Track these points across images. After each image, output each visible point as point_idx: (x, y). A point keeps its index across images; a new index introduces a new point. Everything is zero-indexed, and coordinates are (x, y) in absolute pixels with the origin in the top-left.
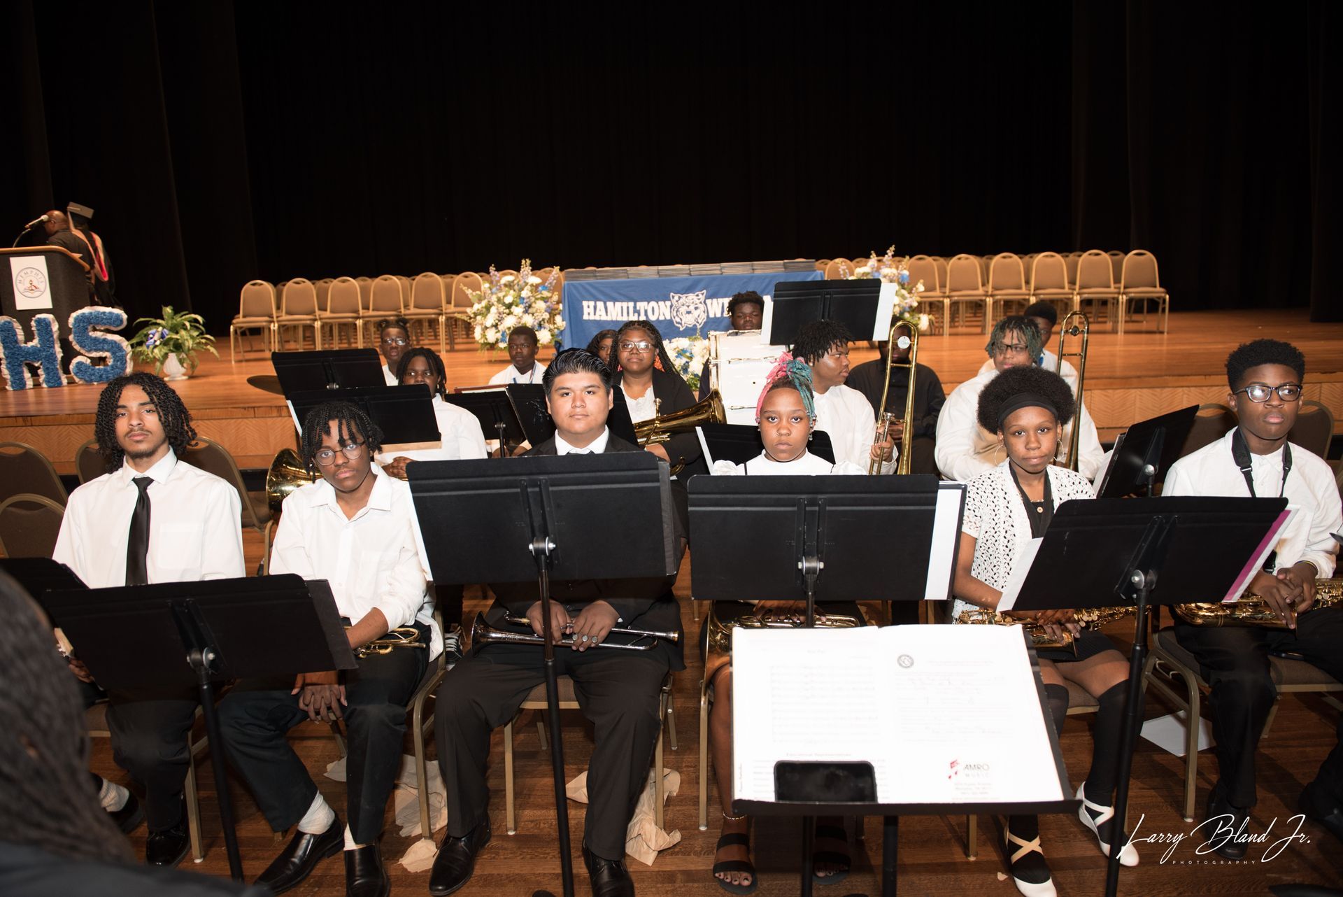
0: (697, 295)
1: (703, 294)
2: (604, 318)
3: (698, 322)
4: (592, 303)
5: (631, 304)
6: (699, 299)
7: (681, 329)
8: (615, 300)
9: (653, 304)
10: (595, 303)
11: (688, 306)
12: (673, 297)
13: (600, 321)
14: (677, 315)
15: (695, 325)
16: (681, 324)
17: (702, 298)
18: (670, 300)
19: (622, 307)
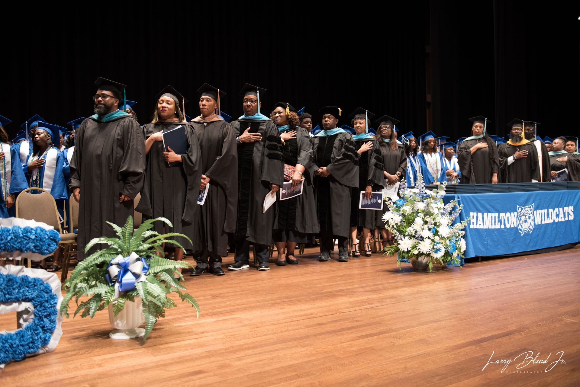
0: (530, 208)
1: (532, 206)
2: (482, 227)
3: (530, 229)
4: (475, 214)
5: (497, 214)
6: (531, 210)
7: (522, 235)
8: (488, 211)
9: (508, 214)
10: (477, 214)
11: (526, 216)
12: (519, 208)
13: (480, 229)
14: (520, 223)
15: (529, 231)
16: (521, 230)
17: (532, 208)
18: (517, 211)
19: (492, 217)
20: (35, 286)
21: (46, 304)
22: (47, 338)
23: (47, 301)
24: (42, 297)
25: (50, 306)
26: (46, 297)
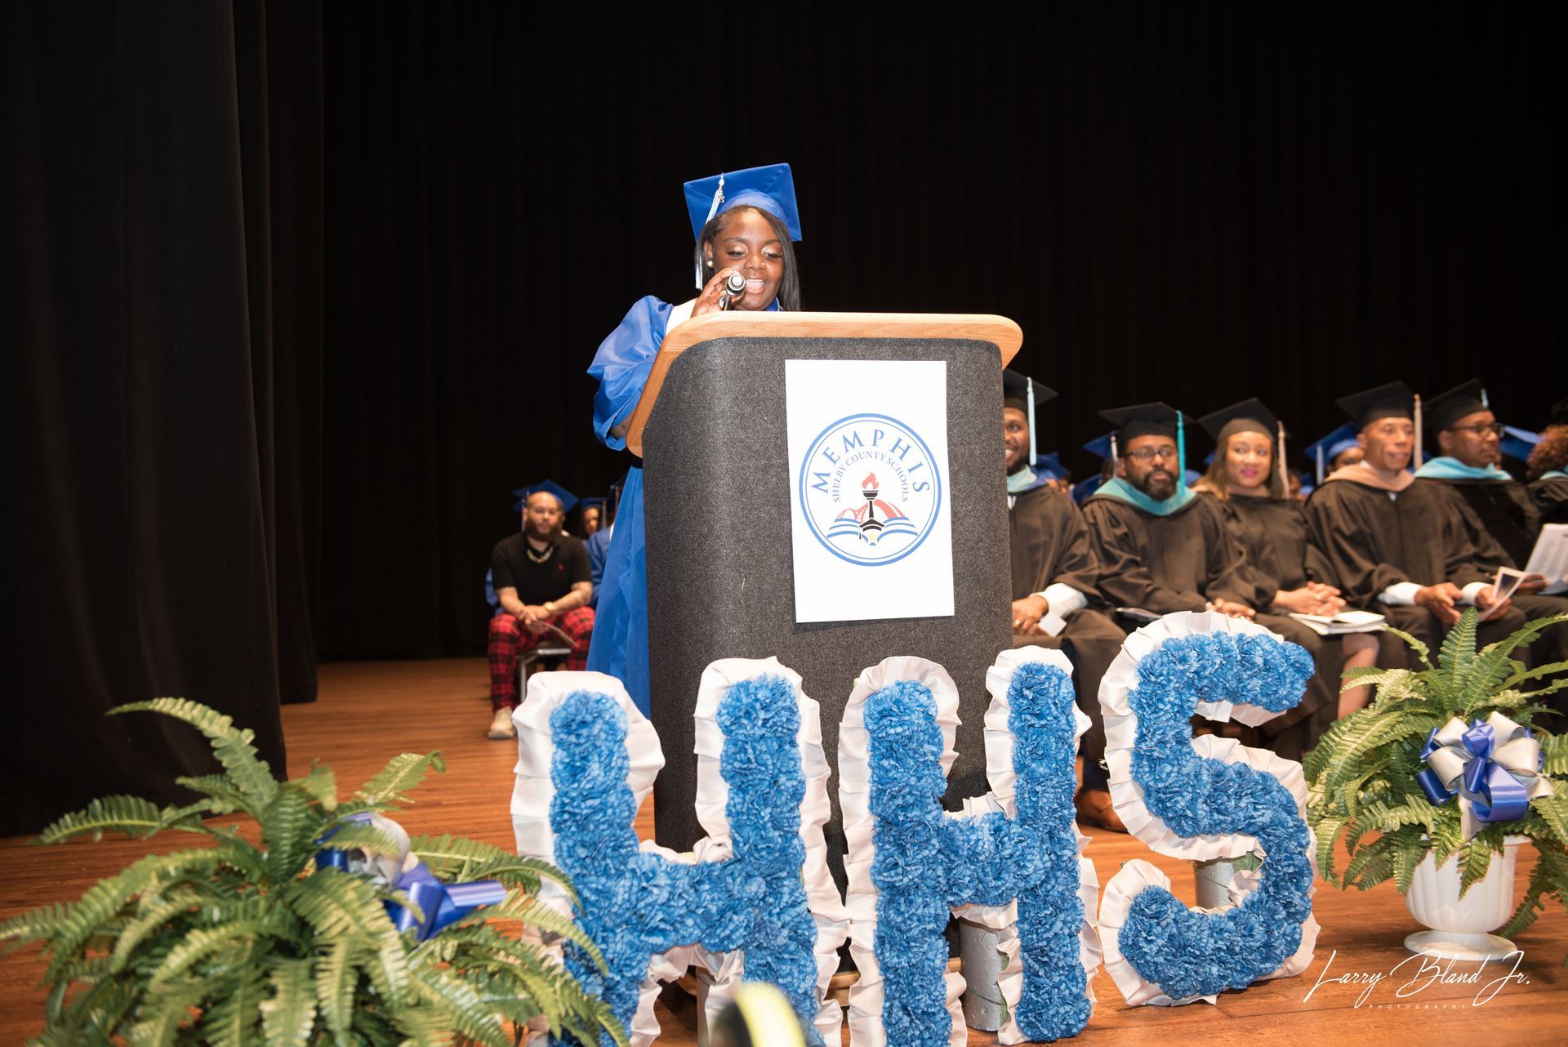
20: (1269, 793)
21: (1293, 845)
22: (1297, 937)
23: (1291, 837)
24: (1282, 824)
25: (1299, 849)
26: (1291, 824)
